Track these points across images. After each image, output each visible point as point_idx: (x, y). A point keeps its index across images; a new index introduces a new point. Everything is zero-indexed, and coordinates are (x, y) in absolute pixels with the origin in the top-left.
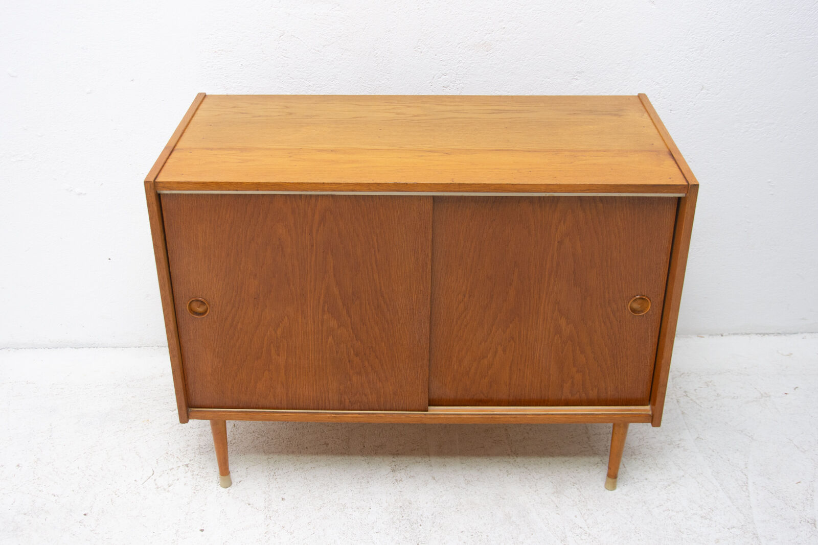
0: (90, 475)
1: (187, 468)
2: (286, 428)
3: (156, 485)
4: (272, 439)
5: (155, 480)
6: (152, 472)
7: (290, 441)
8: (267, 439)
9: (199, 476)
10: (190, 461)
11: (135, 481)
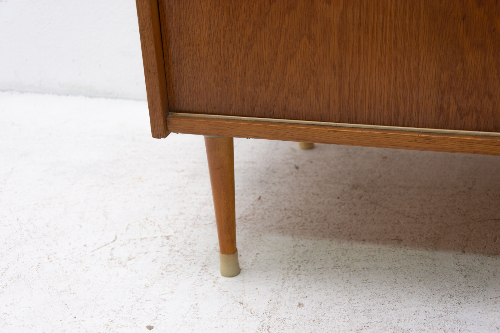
0: (27, 230)
1: (166, 241)
2: (339, 211)
3: (111, 254)
4: (312, 222)
5: (112, 249)
6: (114, 238)
7: (339, 228)
8: (303, 221)
9: (180, 254)
10: (175, 232)
11: (85, 246)
